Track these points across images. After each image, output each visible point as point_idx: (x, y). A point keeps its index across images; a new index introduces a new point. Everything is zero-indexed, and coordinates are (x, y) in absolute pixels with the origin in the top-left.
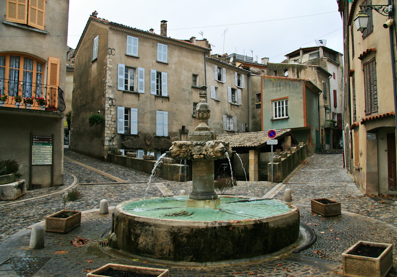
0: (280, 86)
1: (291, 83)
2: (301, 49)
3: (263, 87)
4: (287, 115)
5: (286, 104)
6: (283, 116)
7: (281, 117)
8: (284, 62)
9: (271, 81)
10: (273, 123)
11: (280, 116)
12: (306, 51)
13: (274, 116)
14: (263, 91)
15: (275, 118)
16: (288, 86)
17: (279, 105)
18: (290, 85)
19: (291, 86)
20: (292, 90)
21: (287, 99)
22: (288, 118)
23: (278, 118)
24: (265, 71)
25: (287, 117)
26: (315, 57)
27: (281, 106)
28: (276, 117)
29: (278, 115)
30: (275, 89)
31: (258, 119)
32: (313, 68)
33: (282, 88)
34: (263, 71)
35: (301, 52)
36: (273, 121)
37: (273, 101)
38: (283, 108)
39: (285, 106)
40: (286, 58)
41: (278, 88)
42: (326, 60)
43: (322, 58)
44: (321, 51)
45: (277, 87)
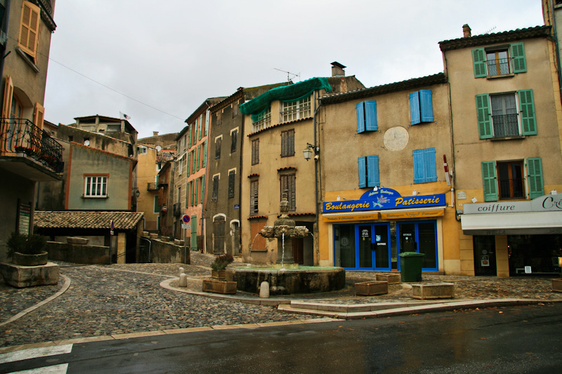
0: (98, 160)
1: (114, 159)
2: (97, 116)
3: (73, 156)
4: (104, 194)
5: (105, 181)
6: (99, 194)
7: (96, 196)
8: (72, 125)
9: (86, 151)
10: (84, 201)
11: (93, 194)
12: (103, 120)
13: (86, 193)
14: (73, 161)
15: (86, 196)
16: (109, 162)
17: (94, 181)
18: (112, 162)
19: (115, 163)
20: (115, 167)
21: (106, 177)
22: (107, 198)
23: (91, 196)
24: (56, 133)
25: (105, 196)
26: (115, 130)
27: (97, 183)
28: (88, 194)
29: (91, 192)
30: (91, 162)
31: (53, 193)
32: (125, 145)
33: (101, 162)
34: (53, 133)
35: (97, 120)
36: (83, 198)
37: (85, 175)
38: (99, 185)
39: (102, 183)
40: (75, 122)
41: (96, 162)
42: (128, 136)
43: (124, 134)
44: (123, 124)
45: (94, 160)
